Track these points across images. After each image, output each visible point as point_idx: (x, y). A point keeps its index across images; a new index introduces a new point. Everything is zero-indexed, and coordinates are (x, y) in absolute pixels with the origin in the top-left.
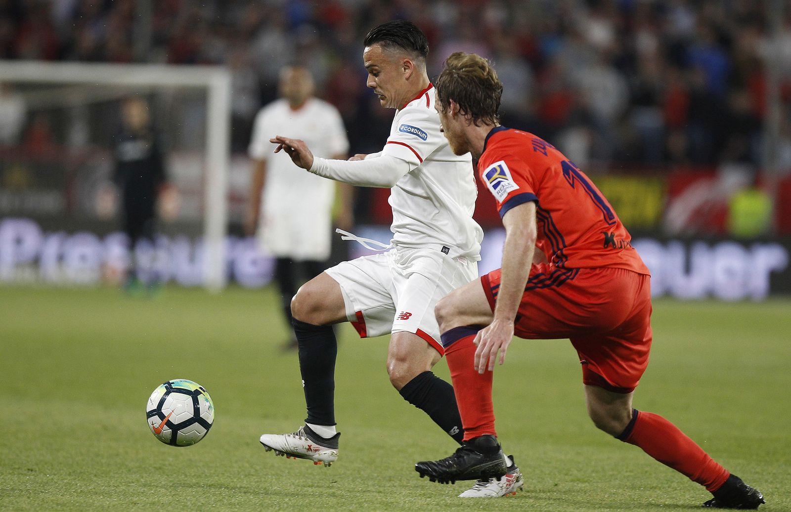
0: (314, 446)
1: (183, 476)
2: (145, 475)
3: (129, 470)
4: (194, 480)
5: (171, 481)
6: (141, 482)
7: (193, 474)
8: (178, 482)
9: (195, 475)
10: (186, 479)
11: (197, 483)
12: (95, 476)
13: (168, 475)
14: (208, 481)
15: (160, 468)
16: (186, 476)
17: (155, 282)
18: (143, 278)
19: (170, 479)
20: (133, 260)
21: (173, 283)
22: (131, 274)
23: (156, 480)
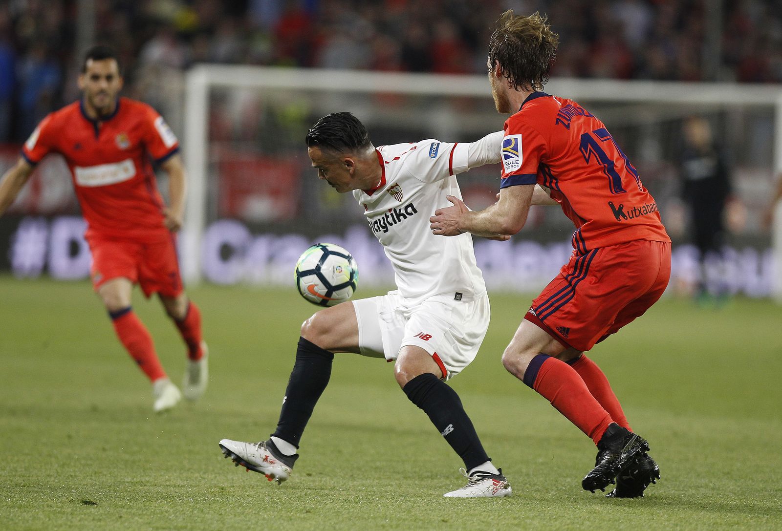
0: (271, 457)
1: (751, 481)
2: (713, 480)
3: (699, 475)
4: (761, 485)
5: (739, 486)
6: (710, 486)
7: (760, 479)
8: (746, 487)
9: (762, 480)
10: (753, 484)
11: (765, 488)
12: (666, 480)
13: (735, 480)
14: (775, 486)
15: (728, 473)
16: (753, 481)
17: (724, 293)
18: (712, 290)
19: (738, 484)
20: (703, 273)
21: (741, 294)
22: (701, 287)
23: (724, 485)
